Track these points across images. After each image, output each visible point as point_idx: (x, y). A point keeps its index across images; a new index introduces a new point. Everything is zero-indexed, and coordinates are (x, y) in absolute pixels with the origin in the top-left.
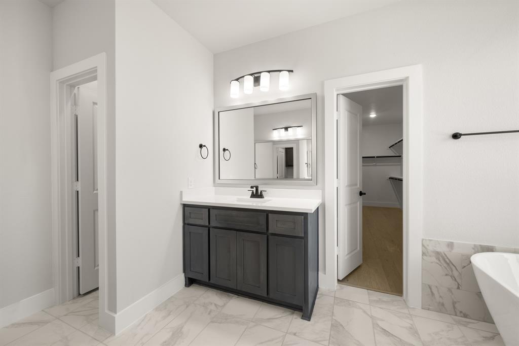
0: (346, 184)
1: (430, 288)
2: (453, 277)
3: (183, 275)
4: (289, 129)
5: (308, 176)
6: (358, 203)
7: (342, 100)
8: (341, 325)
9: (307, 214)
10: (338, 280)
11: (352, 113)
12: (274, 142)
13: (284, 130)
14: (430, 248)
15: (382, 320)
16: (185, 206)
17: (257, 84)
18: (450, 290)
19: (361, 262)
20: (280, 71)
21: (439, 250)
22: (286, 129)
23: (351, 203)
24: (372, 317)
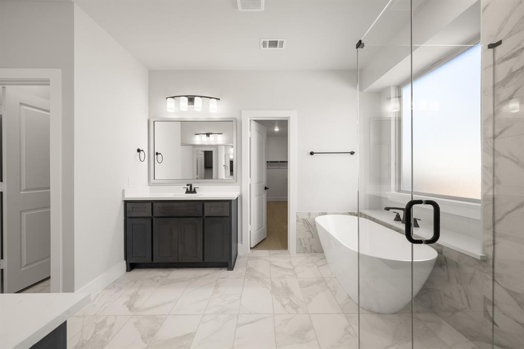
0: (256, 181)
1: (300, 240)
2: (310, 232)
3: (125, 261)
4: (210, 135)
5: (225, 177)
6: (264, 195)
7: (253, 123)
8: (252, 268)
9: (231, 200)
10: (251, 248)
11: (259, 132)
12: (194, 146)
13: (205, 135)
14: (300, 217)
15: (275, 262)
16: (126, 203)
17: (191, 103)
18: (309, 239)
19: (266, 236)
20: (211, 98)
21: (304, 218)
22: (208, 135)
23: (259, 195)
24: (270, 262)
